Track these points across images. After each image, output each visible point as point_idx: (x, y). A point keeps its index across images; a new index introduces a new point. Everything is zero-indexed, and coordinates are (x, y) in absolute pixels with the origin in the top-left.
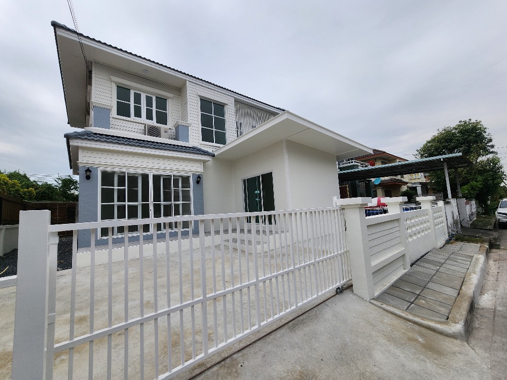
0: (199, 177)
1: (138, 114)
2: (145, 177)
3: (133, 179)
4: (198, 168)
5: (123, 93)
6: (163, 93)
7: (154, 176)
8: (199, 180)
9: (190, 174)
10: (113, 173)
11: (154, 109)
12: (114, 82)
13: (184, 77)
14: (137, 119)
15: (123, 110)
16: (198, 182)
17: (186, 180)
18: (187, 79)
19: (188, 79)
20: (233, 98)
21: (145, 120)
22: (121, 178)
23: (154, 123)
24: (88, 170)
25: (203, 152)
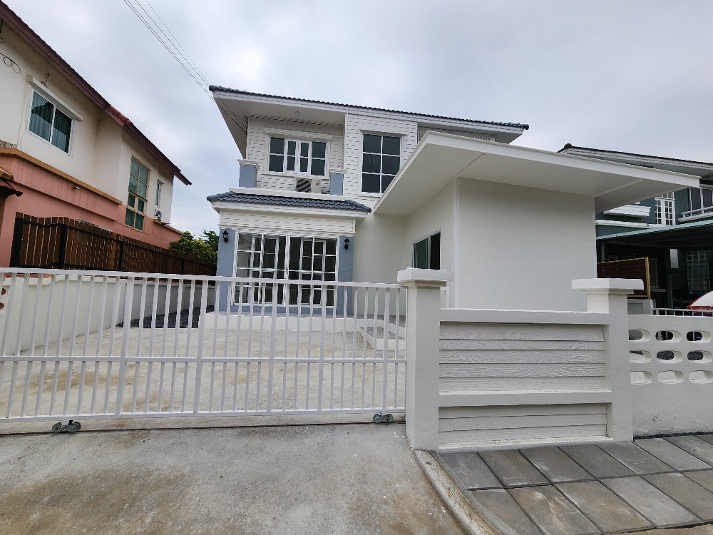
0: (347, 240)
1: (291, 167)
4: (349, 229)
5: (277, 144)
6: (320, 136)
7: (292, 239)
8: (347, 243)
9: (337, 236)
11: (310, 158)
12: (267, 134)
13: (341, 110)
14: (291, 173)
15: (276, 165)
16: (346, 247)
17: (331, 244)
18: (345, 111)
19: (348, 112)
20: (416, 124)
21: (297, 173)
22: (258, 241)
23: (307, 175)
24: (225, 233)
25: (357, 206)
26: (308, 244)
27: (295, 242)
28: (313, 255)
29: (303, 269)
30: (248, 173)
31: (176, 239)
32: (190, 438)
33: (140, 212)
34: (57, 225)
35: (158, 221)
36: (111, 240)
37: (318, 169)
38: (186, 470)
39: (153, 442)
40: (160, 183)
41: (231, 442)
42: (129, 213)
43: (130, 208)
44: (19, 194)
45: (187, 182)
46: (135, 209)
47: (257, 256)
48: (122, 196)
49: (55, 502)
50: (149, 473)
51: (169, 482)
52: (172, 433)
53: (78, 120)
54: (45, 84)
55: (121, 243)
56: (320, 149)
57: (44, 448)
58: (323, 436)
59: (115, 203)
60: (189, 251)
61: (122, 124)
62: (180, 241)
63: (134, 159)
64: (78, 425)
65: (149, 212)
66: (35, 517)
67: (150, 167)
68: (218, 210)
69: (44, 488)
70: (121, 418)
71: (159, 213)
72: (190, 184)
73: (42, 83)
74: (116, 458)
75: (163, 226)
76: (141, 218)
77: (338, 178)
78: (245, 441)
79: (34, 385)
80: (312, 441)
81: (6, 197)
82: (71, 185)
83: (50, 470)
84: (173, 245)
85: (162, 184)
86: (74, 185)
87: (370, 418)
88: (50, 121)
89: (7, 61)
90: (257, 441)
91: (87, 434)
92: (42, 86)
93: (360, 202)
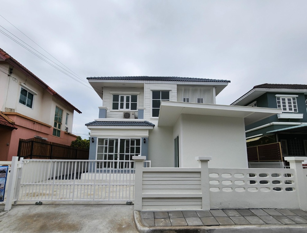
1: (122, 107)
2: (117, 140)
3: (111, 142)
4: (146, 134)
5: (116, 98)
7: (121, 140)
8: (145, 140)
9: (140, 138)
10: (103, 139)
11: (130, 102)
12: (111, 94)
13: (142, 82)
14: (122, 110)
15: (115, 107)
16: (145, 142)
17: (138, 141)
19: (145, 82)
20: (176, 85)
21: (125, 109)
22: (106, 141)
23: (129, 110)
24: (93, 139)
25: (149, 124)
26: (128, 141)
27: (122, 141)
28: (130, 146)
29: (126, 153)
30: (103, 112)
31: (74, 139)
32: (71, 206)
33: (59, 129)
34: (31, 141)
35: (66, 132)
36: (48, 144)
37: (134, 107)
38: (69, 213)
39: (61, 207)
40: (68, 114)
41: (82, 208)
42: (54, 130)
43: (55, 128)
44: (16, 129)
45: (80, 112)
46: (57, 128)
47: (106, 148)
48: (51, 123)
49: (38, 217)
50: (60, 213)
51: (65, 214)
52: (66, 205)
53: (36, 94)
54: (25, 84)
55: (52, 145)
56: (134, 98)
57: (34, 207)
58: (108, 207)
59: (49, 127)
60: (80, 145)
61: (52, 94)
62: (76, 141)
63: (57, 107)
64: (42, 203)
65: (63, 129)
66: (35, 219)
67: (63, 109)
68: (90, 129)
69: (36, 214)
70: (53, 201)
71: (67, 128)
72: (81, 113)
73: (24, 84)
74: (52, 210)
75: (69, 134)
76: (59, 131)
77: (142, 111)
78: (86, 208)
79: (27, 195)
80: (105, 208)
81: (12, 130)
82: (33, 122)
83: (36, 212)
84: (73, 142)
85: (69, 114)
86: (34, 122)
87: (125, 203)
88: (26, 96)
89: (14, 79)
90: (89, 208)
91: (44, 205)
92: (24, 85)
93: (150, 122)
